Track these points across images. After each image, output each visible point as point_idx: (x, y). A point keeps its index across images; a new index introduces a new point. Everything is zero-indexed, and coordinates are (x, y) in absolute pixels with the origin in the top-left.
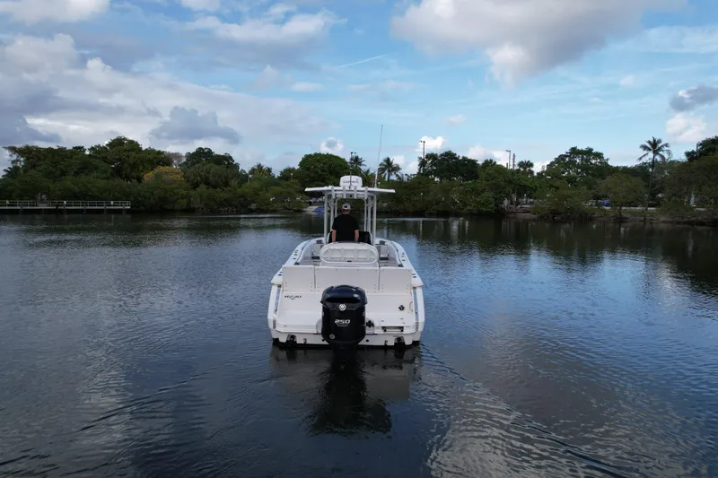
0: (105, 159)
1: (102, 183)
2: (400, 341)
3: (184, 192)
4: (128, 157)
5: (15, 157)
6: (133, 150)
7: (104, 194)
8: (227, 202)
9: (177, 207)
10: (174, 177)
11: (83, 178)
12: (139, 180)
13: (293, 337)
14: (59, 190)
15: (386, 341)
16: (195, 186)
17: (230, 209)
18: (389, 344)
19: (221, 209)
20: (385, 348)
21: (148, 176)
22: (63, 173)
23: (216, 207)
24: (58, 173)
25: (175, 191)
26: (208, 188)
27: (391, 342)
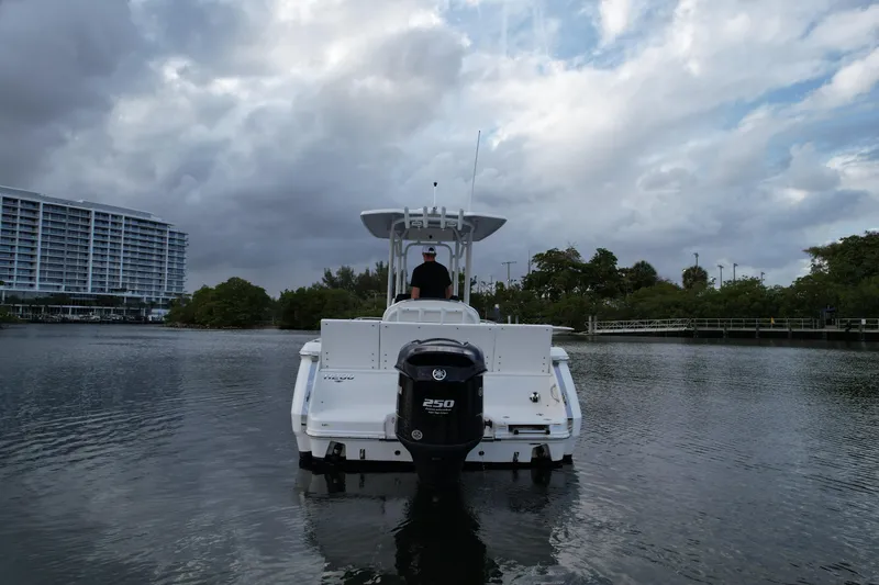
2: (541, 453)
5: (817, 262)
13: (340, 447)
14: (854, 301)
15: (516, 455)
18: (522, 459)
20: (515, 466)
27: (526, 457)
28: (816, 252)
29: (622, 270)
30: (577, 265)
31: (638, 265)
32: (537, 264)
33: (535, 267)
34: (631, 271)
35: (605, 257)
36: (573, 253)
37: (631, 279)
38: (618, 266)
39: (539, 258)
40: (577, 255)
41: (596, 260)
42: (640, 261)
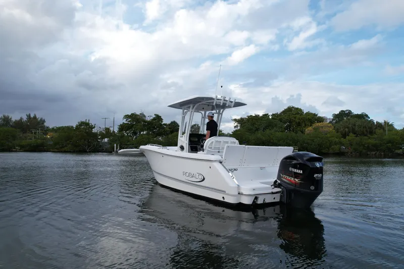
0: (281, 120)
1: (279, 134)
3: (337, 140)
4: (295, 118)
5: (236, 124)
6: (298, 114)
7: (281, 141)
8: (376, 147)
9: (331, 151)
10: (326, 129)
11: (268, 131)
12: (303, 132)
14: (254, 140)
16: (344, 135)
17: (378, 153)
19: (369, 153)
21: (309, 130)
22: (257, 129)
23: (364, 151)
24: (254, 129)
25: (330, 139)
26: (357, 136)
28: (235, 120)
29: (165, 124)
30: (145, 121)
31: (172, 122)
32: (125, 120)
33: (125, 121)
34: (169, 125)
35: (158, 118)
36: (143, 115)
37: (169, 128)
38: (164, 122)
39: (127, 117)
40: (145, 116)
41: (154, 119)
42: (173, 121)
